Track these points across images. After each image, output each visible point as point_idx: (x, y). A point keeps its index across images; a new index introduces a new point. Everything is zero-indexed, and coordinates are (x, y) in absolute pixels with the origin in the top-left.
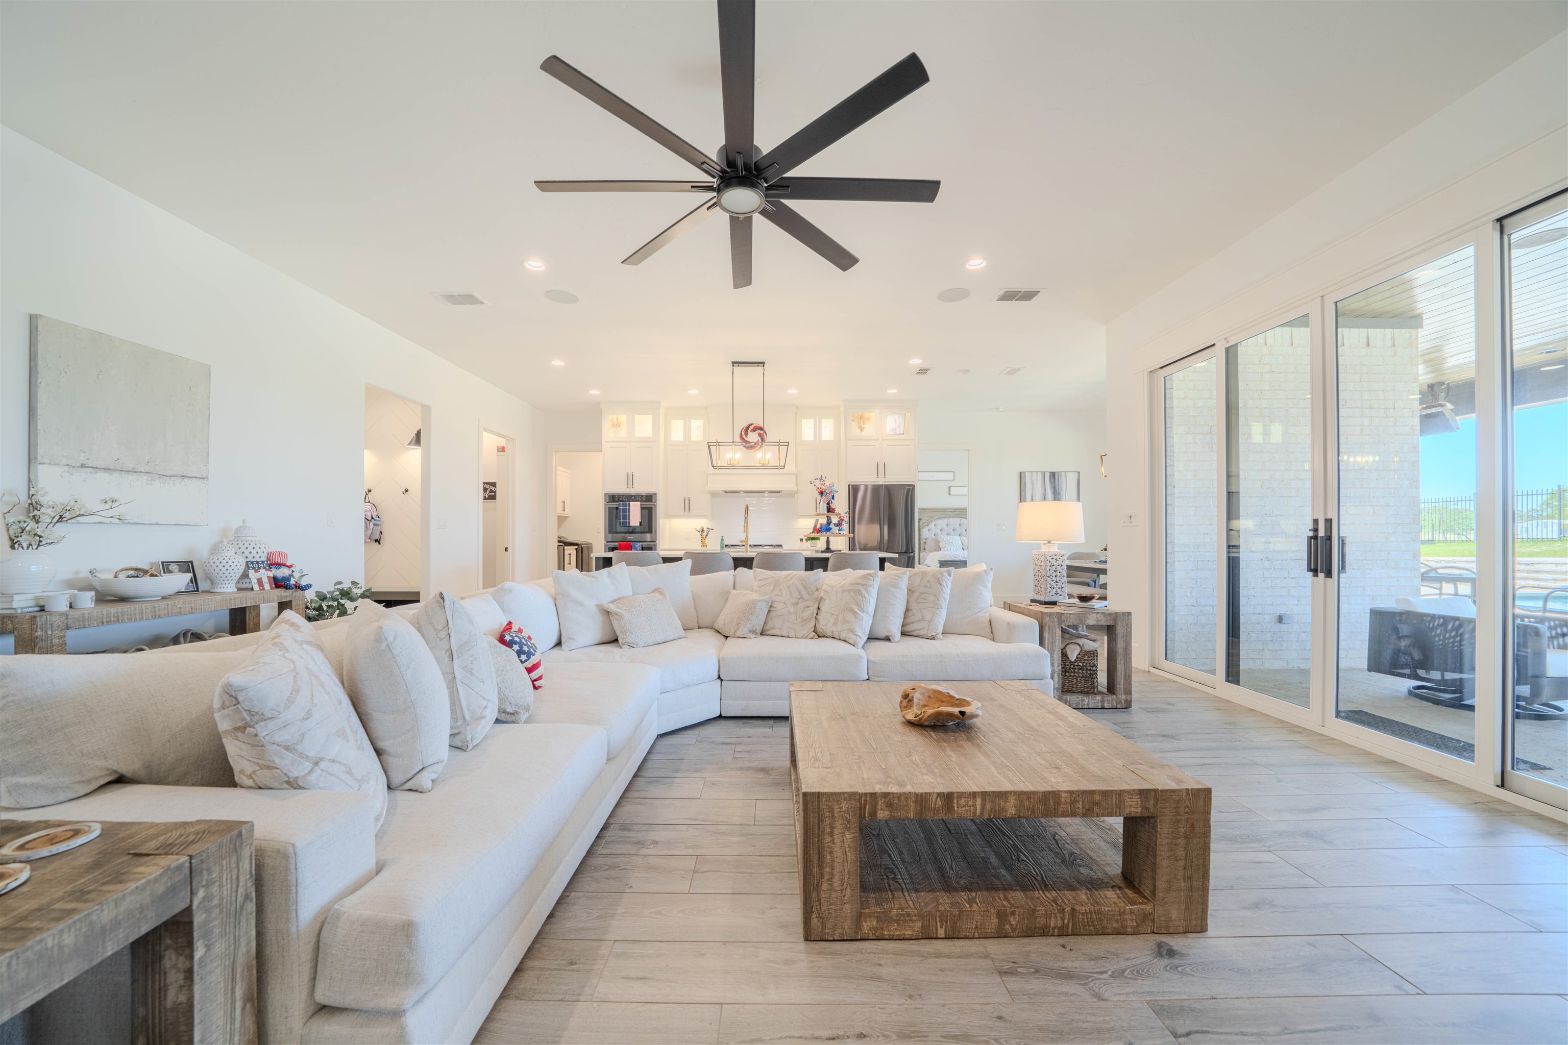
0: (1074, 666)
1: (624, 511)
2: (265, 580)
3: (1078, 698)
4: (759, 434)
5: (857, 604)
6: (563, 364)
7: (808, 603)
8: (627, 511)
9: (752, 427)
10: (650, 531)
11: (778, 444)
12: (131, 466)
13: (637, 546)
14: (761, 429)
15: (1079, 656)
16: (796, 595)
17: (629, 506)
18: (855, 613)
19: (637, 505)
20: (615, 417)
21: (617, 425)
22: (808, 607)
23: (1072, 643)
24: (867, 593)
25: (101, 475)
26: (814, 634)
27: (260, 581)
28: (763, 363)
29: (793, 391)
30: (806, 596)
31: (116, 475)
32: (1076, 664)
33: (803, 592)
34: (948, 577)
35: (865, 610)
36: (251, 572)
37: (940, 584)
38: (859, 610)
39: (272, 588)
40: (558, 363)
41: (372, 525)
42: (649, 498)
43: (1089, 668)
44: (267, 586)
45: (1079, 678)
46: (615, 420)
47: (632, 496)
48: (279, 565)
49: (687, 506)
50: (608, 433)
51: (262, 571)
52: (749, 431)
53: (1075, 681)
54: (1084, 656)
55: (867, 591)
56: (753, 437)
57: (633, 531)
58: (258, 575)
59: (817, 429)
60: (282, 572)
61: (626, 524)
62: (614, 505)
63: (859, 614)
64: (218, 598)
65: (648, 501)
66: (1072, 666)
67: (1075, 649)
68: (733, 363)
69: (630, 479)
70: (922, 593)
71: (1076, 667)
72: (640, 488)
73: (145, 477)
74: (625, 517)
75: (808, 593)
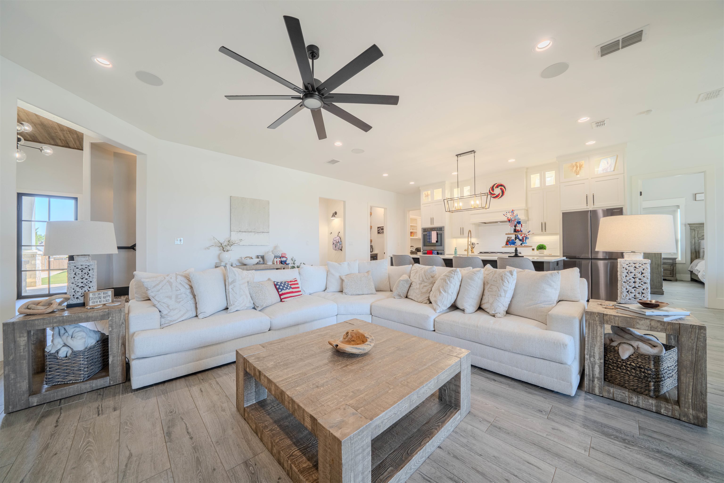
0: (627, 364)
2: (278, 261)
3: (624, 393)
4: (501, 188)
5: (443, 287)
6: (387, 175)
7: (426, 284)
8: (430, 236)
9: (496, 186)
10: (441, 245)
11: (480, 195)
12: (250, 230)
13: (435, 252)
14: (501, 185)
15: (632, 357)
16: (421, 279)
18: (440, 292)
20: (426, 192)
21: (427, 196)
22: (426, 286)
23: (625, 343)
24: (449, 281)
25: (244, 233)
26: (428, 301)
27: (277, 262)
28: (473, 151)
29: (512, 161)
30: (425, 280)
31: (247, 233)
32: (629, 363)
33: (424, 278)
34: (510, 275)
35: (446, 291)
36: (275, 259)
37: (502, 280)
38: (443, 290)
39: (279, 264)
41: (339, 244)
43: (643, 370)
44: (278, 263)
45: (632, 377)
46: (426, 193)
48: (283, 257)
50: (424, 199)
51: (278, 259)
52: (494, 188)
53: (627, 378)
54: (638, 357)
55: (449, 280)
56: (497, 191)
57: (434, 245)
58: (277, 260)
59: (543, 179)
60: (284, 259)
61: (430, 242)
62: (426, 233)
63: (442, 293)
64: (267, 265)
65: (440, 231)
66: (624, 364)
67: (628, 349)
68: (457, 155)
69: (432, 220)
70: (492, 285)
71: (629, 366)
72: (436, 225)
73: (253, 233)
74: (429, 239)
75: (426, 279)
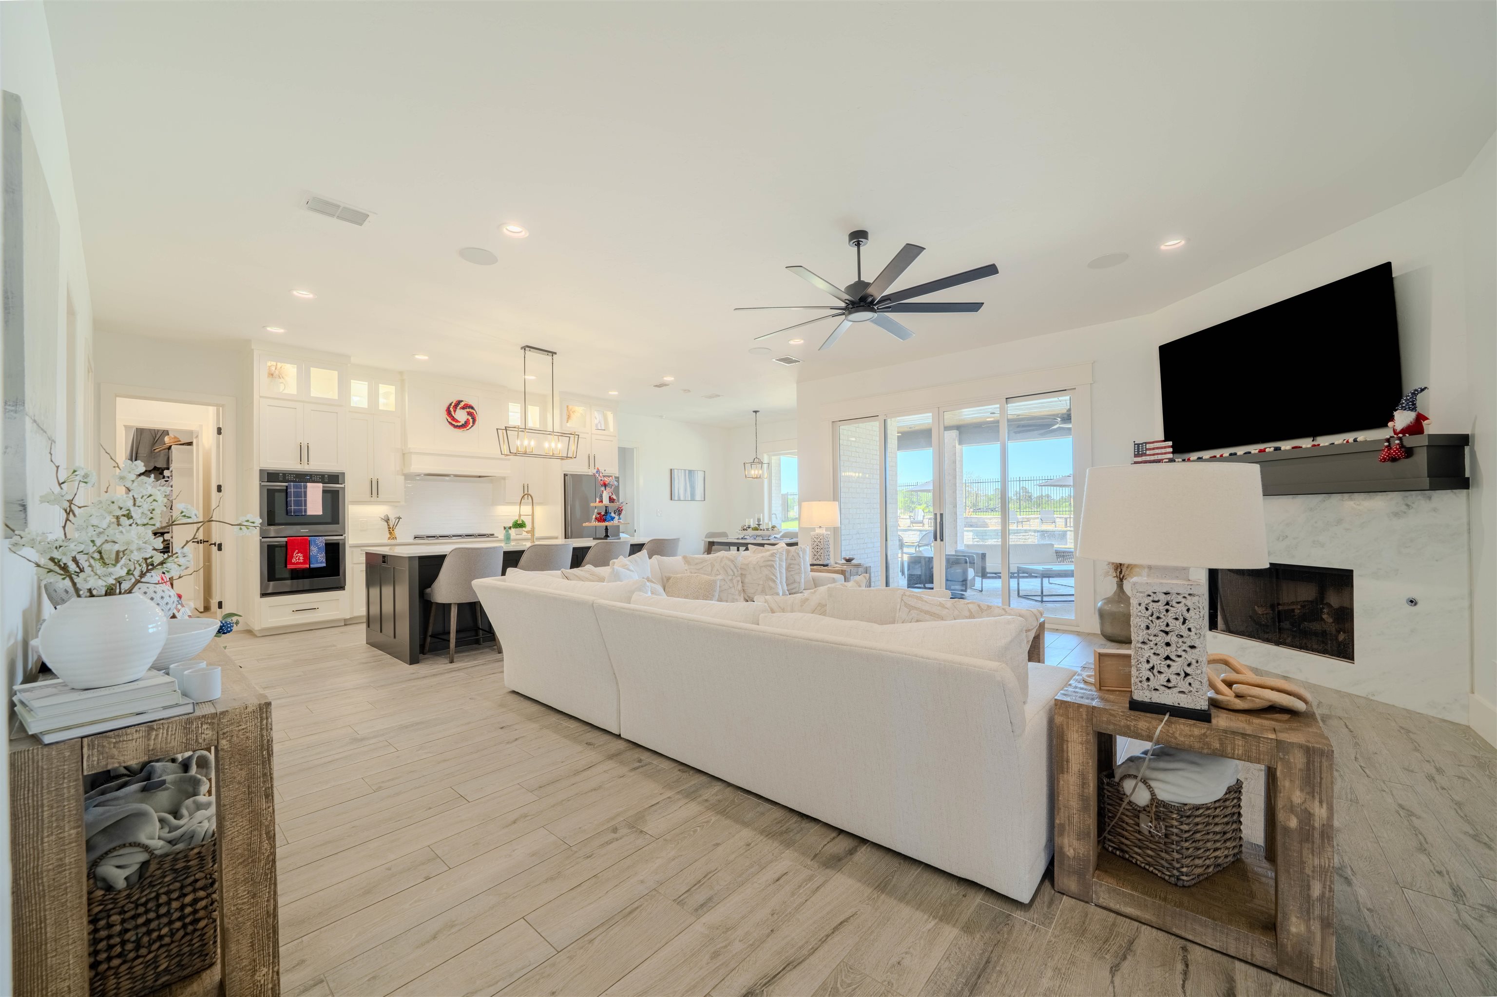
1: (298, 495)
17: (306, 487)
19: (319, 487)
40: (303, 294)
42: (335, 478)
47: (307, 475)
49: (374, 489)
